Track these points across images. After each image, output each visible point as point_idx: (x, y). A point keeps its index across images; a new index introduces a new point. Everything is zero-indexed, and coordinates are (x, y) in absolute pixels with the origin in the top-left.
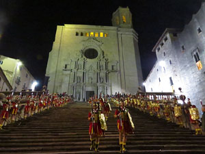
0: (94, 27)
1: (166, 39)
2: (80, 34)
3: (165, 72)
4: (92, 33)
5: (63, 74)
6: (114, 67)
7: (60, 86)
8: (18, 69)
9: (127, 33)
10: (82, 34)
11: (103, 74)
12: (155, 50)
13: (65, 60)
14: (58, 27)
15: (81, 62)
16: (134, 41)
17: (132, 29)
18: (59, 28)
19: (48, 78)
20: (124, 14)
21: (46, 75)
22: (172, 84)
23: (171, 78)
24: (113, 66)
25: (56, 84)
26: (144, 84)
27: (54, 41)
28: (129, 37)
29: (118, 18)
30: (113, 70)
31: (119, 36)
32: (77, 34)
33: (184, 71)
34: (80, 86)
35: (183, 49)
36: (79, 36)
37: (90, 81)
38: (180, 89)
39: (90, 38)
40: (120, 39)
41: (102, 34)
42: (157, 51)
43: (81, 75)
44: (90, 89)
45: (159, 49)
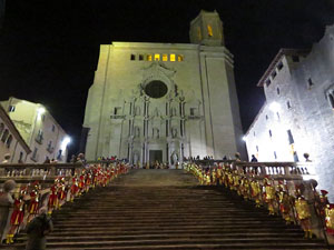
0: (160, 45)
1: (281, 67)
2: (137, 57)
3: (279, 121)
4: (157, 56)
5: (111, 124)
6: (195, 111)
7: (108, 143)
8: (39, 119)
9: (214, 54)
10: (141, 58)
11: (175, 123)
12: (262, 83)
13: (113, 101)
14: (102, 47)
15: (140, 104)
16: (227, 67)
17: (223, 48)
18: (104, 49)
19: (88, 130)
20: (210, 22)
21: (84, 126)
22: (292, 141)
23: (289, 132)
24: (192, 110)
25: (100, 140)
26: (245, 138)
27: (96, 69)
28: (218, 60)
29: (199, 29)
30: (193, 116)
31: (202, 59)
32: (133, 58)
33: (313, 121)
34: (139, 142)
35: (311, 84)
36: (137, 61)
37: (156, 135)
38: (306, 156)
39: (154, 63)
40: (203, 64)
41: (173, 57)
42: (265, 85)
43: (141, 125)
44: (155, 147)
45: (269, 82)
